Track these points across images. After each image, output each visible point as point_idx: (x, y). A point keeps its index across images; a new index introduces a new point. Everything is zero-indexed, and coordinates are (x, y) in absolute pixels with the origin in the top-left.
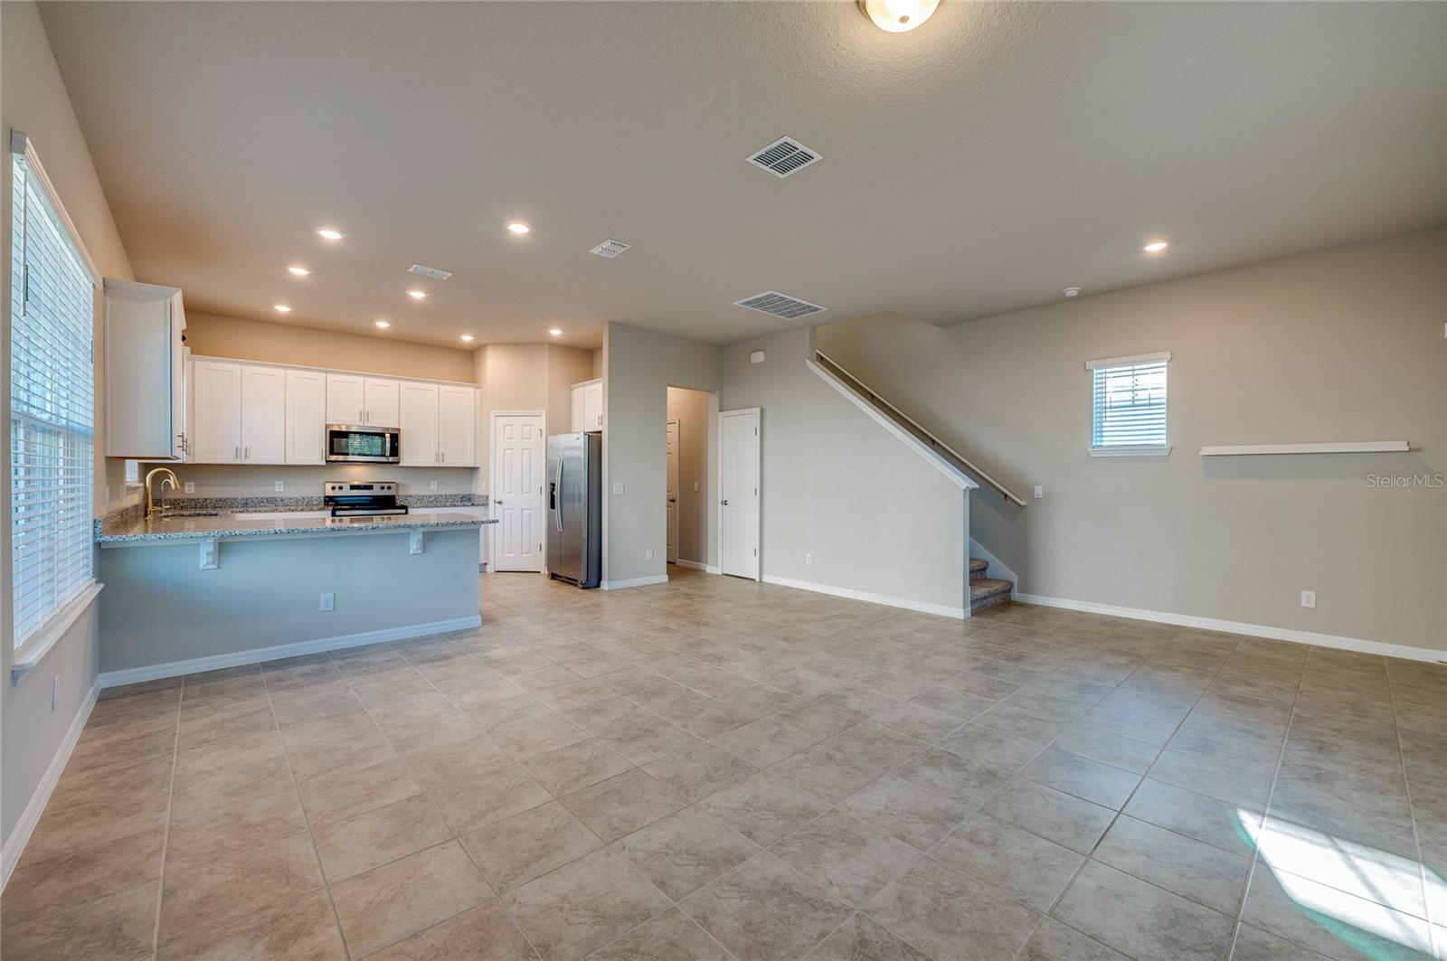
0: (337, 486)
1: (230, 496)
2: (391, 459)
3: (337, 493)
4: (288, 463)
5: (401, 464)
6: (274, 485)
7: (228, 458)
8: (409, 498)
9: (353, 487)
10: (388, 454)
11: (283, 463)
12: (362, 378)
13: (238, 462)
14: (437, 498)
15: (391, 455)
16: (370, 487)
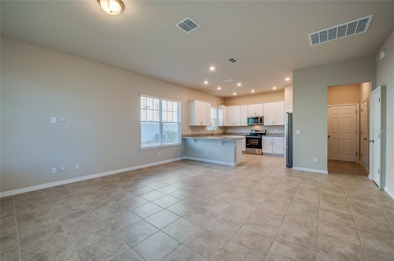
0: (252, 130)
1: (234, 132)
2: (260, 124)
3: (252, 132)
4: (241, 126)
5: (264, 125)
6: (242, 130)
7: (232, 125)
8: (269, 134)
9: (255, 131)
10: (259, 122)
11: (240, 126)
12: (255, 105)
13: (234, 126)
14: (277, 134)
15: (260, 123)
16: (259, 131)
